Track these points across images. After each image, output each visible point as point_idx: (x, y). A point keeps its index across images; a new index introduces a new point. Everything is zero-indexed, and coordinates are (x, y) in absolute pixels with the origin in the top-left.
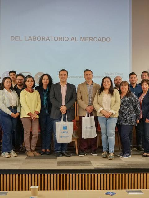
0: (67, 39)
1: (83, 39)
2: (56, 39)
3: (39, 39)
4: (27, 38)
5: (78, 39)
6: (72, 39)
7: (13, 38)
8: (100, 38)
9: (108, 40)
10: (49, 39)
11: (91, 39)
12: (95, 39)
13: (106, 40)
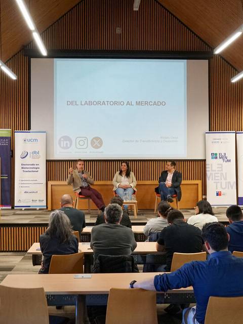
0: (122, 103)
1: (138, 103)
2: (112, 103)
3: (95, 103)
4: (83, 103)
5: (134, 103)
6: (128, 103)
7: (69, 103)
8: (155, 102)
9: (164, 104)
10: (105, 104)
11: (146, 103)
12: (151, 103)
13: (161, 104)
